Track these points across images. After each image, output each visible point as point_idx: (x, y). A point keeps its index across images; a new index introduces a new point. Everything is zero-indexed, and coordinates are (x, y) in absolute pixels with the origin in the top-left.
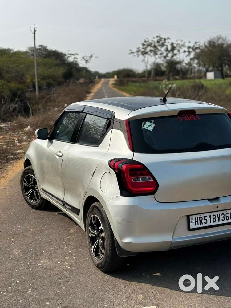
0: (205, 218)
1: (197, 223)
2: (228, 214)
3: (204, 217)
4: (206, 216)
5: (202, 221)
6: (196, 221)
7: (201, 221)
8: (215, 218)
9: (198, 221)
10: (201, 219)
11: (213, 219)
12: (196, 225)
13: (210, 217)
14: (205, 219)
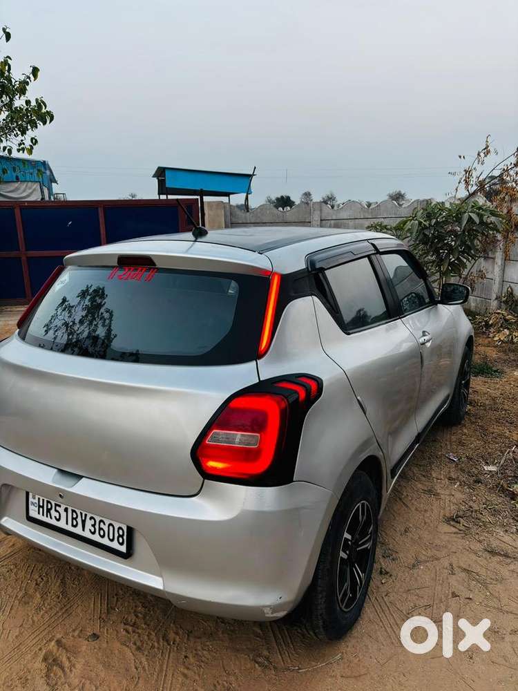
0: (58, 508)
1: (41, 509)
2: (104, 524)
3: (56, 505)
4: (60, 506)
5: (51, 511)
6: (39, 506)
7: (49, 510)
8: (76, 519)
9: (43, 507)
10: (49, 506)
11: (73, 519)
12: (39, 513)
13: (66, 510)
14: (56, 511)
